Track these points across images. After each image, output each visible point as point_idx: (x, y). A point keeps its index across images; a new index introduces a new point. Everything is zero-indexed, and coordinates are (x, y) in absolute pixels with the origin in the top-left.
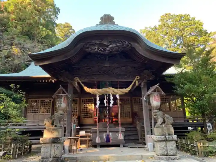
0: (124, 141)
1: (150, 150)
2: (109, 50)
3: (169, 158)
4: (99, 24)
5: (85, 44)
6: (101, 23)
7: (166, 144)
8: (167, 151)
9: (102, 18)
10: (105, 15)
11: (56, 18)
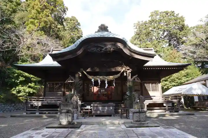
0: (114, 113)
1: (130, 118)
2: (104, 51)
3: (141, 123)
4: (97, 31)
5: (87, 47)
6: (99, 31)
7: (140, 115)
8: (140, 119)
9: (99, 27)
10: (102, 25)
11: (65, 14)
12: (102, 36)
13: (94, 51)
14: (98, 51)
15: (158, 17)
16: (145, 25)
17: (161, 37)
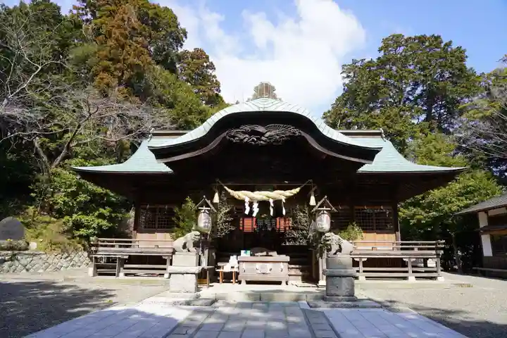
12: (261, 110)
13: (245, 140)
14: (253, 140)
15: (401, 50)
16: (370, 71)
17: (408, 99)
